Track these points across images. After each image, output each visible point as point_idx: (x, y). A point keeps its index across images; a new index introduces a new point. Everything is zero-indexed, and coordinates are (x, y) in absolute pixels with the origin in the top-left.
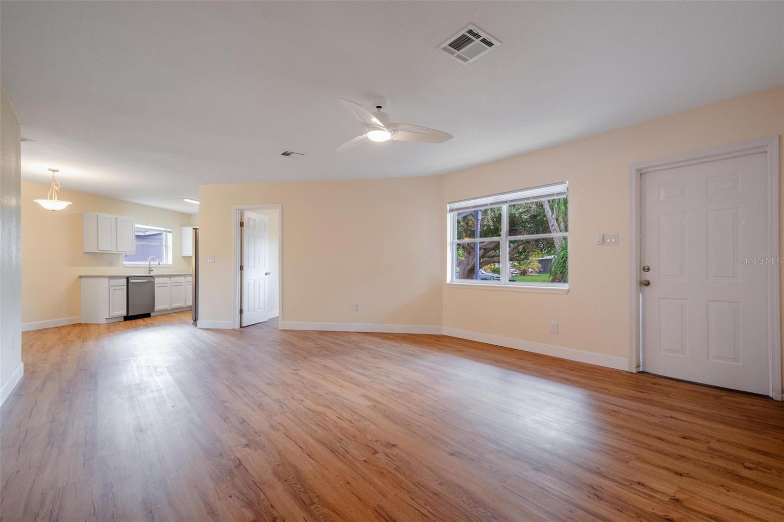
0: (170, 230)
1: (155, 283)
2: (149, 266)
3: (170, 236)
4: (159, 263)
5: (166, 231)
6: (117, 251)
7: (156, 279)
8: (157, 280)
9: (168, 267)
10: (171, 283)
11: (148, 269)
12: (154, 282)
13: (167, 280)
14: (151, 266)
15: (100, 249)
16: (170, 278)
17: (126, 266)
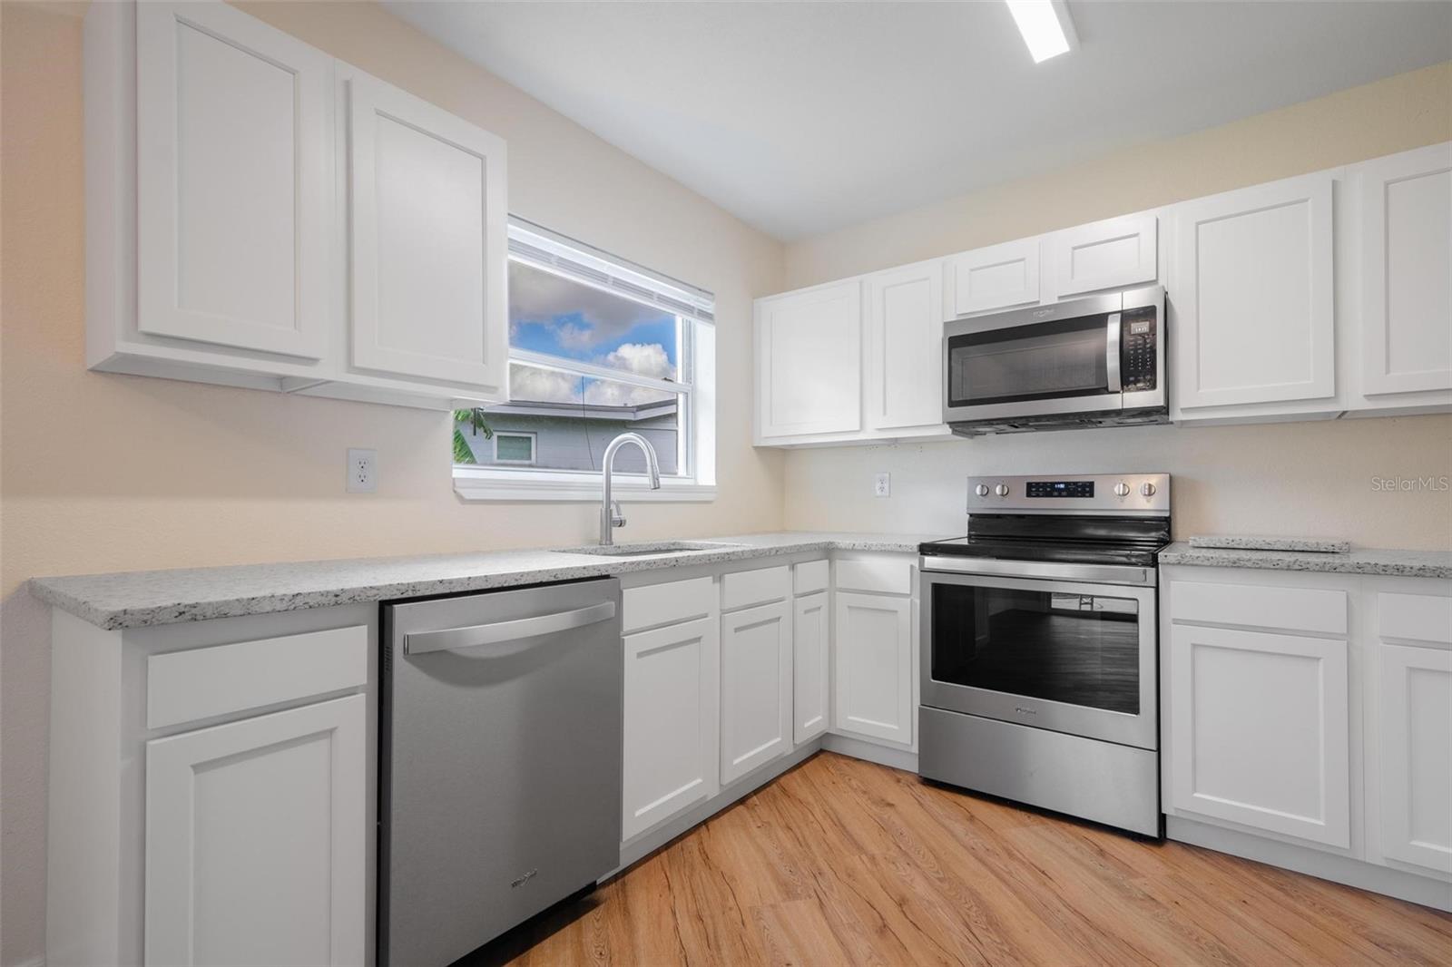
0: (709, 307)
1: (628, 623)
2: (601, 495)
3: (706, 335)
4: (656, 479)
5: (688, 309)
6: (351, 368)
7: (632, 597)
8: (640, 605)
9: (696, 500)
10: (723, 612)
11: (598, 511)
12: (617, 619)
13: (700, 590)
14: (615, 496)
15: (147, 325)
16: (719, 579)
17: (468, 494)
